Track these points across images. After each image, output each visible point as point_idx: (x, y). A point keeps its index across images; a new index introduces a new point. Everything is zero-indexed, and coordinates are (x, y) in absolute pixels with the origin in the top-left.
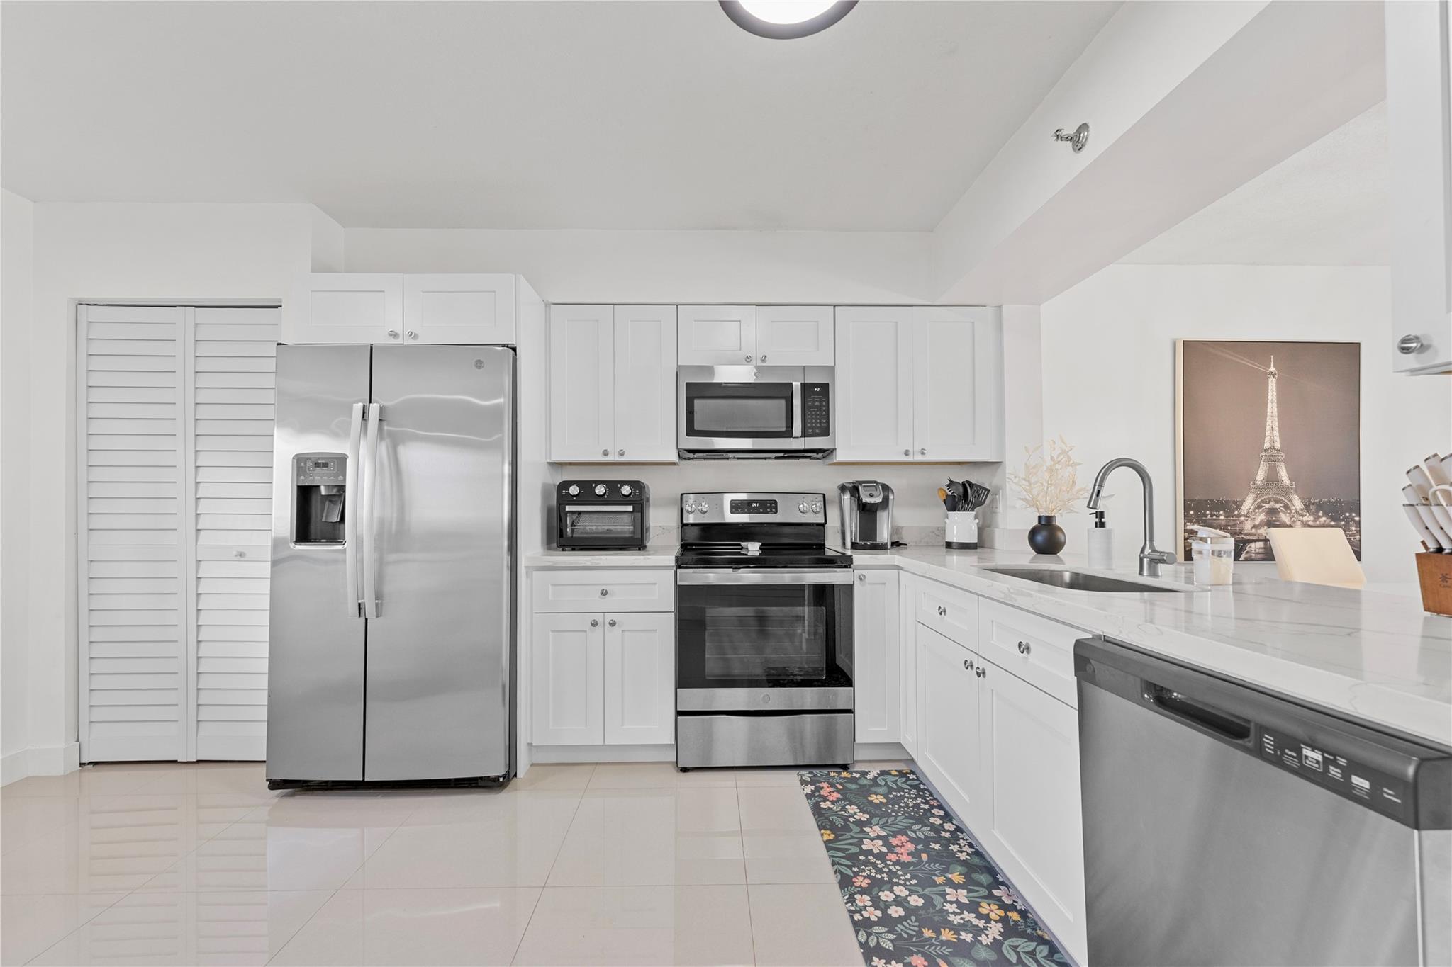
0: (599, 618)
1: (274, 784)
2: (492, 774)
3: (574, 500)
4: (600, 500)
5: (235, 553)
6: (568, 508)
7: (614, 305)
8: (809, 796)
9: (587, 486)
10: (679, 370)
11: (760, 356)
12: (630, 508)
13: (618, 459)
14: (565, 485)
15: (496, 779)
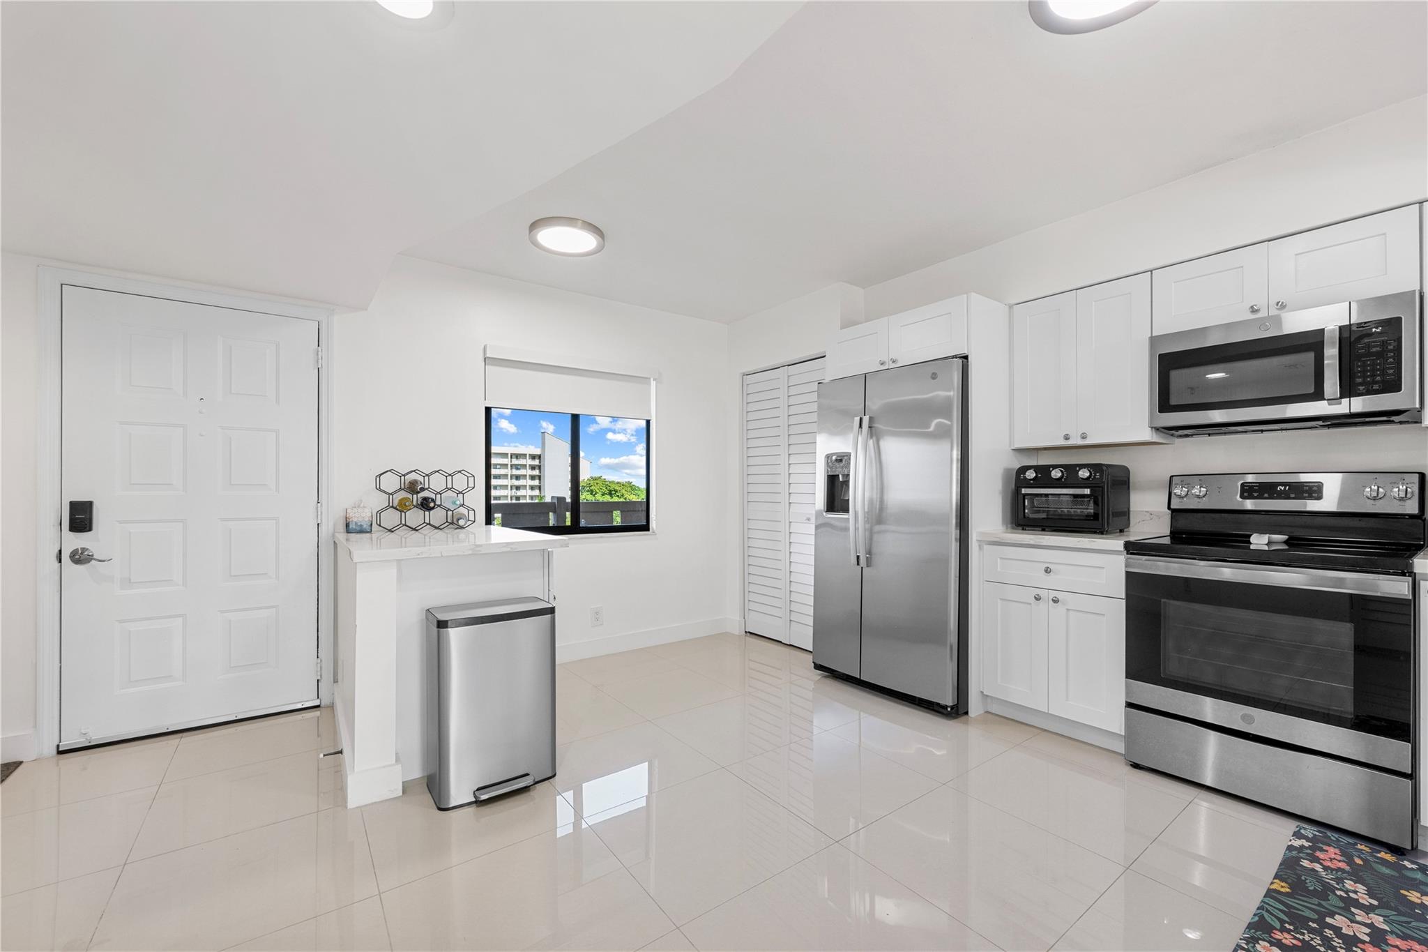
0: (1043, 593)
1: (818, 667)
2: (942, 702)
3: (1032, 484)
4: (1058, 483)
5: (805, 518)
6: (1024, 491)
7: (1077, 289)
8: (1290, 848)
9: (1043, 471)
10: (1154, 341)
11: (1273, 302)
12: (1087, 491)
13: (1080, 442)
14: (1023, 469)
15: (945, 707)
